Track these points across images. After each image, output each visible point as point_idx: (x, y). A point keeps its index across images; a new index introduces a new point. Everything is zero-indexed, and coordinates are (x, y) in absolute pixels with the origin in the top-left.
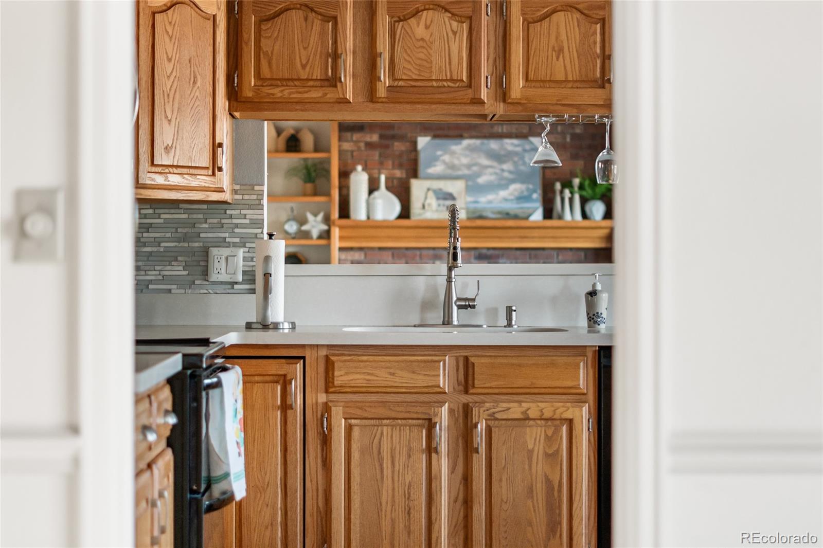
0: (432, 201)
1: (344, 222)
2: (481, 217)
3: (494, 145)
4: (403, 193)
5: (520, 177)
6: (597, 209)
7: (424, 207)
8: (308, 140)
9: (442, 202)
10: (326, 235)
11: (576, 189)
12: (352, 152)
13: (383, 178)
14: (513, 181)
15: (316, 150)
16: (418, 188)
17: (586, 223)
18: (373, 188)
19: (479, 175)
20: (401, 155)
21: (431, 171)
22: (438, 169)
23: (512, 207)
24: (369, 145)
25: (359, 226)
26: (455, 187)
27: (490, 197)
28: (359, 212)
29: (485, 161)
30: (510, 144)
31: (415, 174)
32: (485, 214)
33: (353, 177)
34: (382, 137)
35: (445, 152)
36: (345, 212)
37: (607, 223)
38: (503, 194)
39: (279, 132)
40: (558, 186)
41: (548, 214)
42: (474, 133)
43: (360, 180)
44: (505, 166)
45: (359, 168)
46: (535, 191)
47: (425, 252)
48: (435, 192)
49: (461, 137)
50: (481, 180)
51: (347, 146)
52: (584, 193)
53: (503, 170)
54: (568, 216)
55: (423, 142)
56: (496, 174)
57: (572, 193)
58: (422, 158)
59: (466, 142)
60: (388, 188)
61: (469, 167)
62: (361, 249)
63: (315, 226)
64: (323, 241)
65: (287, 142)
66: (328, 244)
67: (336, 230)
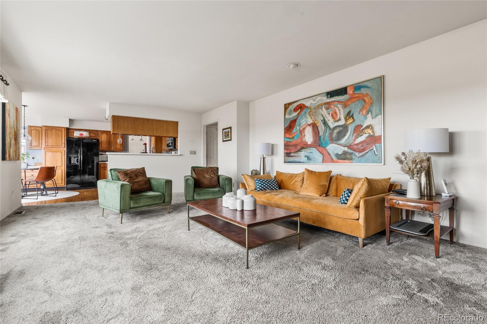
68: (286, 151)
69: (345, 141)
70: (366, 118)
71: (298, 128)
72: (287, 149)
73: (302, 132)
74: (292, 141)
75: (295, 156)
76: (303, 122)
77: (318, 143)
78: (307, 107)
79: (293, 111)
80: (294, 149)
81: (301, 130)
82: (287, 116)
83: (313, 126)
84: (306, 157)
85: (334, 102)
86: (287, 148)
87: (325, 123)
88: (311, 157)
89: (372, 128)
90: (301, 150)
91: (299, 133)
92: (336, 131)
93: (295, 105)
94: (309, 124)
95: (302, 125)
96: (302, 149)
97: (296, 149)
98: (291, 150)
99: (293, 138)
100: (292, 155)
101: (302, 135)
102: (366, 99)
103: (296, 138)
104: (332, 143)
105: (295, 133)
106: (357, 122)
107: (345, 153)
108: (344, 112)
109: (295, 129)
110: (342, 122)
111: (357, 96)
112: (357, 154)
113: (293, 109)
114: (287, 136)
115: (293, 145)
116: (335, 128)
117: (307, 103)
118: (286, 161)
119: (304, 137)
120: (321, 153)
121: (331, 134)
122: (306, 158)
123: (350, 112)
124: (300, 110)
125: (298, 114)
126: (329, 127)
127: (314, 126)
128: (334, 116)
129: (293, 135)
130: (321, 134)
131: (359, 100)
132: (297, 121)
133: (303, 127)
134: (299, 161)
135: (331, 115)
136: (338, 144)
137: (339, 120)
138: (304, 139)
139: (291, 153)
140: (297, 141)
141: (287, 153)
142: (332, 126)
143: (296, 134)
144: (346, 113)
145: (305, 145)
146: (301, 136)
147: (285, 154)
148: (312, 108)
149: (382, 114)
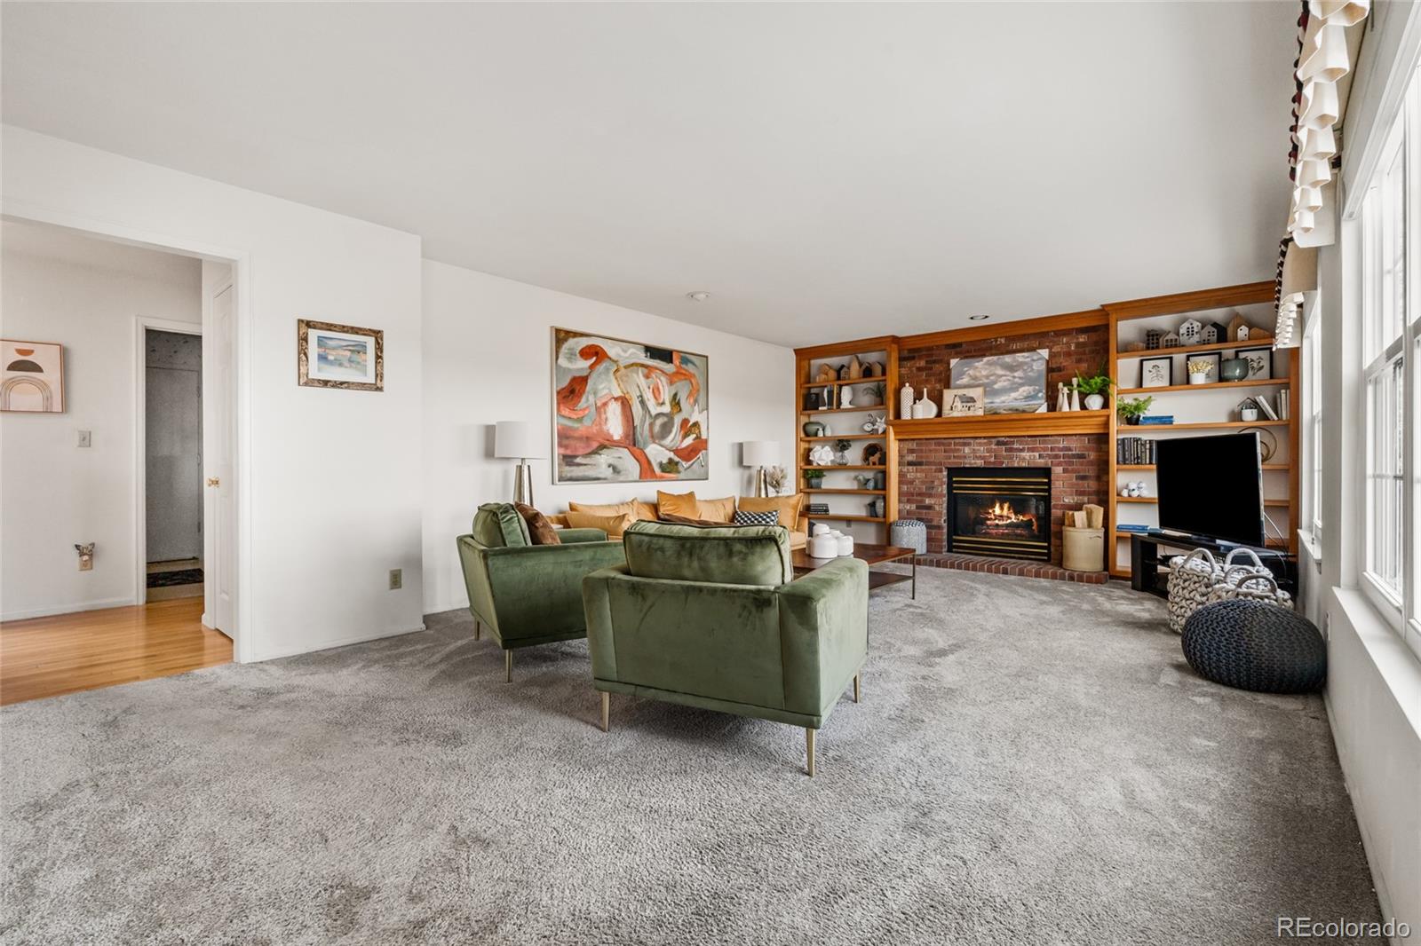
0: (958, 404)
1: (897, 421)
2: (995, 413)
3: (1008, 359)
4: (938, 400)
5: (1028, 381)
6: (1095, 402)
7: (952, 407)
8: (878, 370)
9: (965, 404)
10: (884, 432)
11: (1075, 386)
12: (907, 374)
13: (925, 390)
14: (1022, 385)
15: (882, 375)
16: (948, 395)
17: (1084, 413)
18: (918, 397)
19: (995, 383)
20: (941, 373)
21: (958, 382)
22: (965, 380)
23: (1021, 405)
24: (919, 369)
25: (908, 424)
26: (976, 393)
27: (1003, 398)
28: (906, 415)
29: (1000, 372)
30: (1020, 357)
31: (948, 386)
32: (998, 411)
33: (904, 392)
34: (927, 362)
35: (970, 368)
36: (898, 415)
37: (1105, 412)
38: (1014, 395)
39: (861, 365)
40: (1061, 385)
41: (1053, 406)
42: (994, 352)
43: (908, 392)
44: (1016, 374)
45: (907, 385)
46: (1040, 391)
47: (957, 441)
48: (960, 397)
49: (984, 356)
50: (996, 386)
51: (903, 371)
52: (1082, 389)
53: (1014, 377)
54: (1066, 408)
55: (953, 362)
56: (1009, 380)
57: (1069, 389)
58: (953, 373)
59: (985, 359)
60: (929, 398)
61: (987, 377)
62: (913, 440)
63: (881, 426)
64: (883, 436)
65: (864, 371)
66: (885, 437)
67: (891, 428)
68: (562, 451)
69: (672, 441)
70: (693, 411)
71: (591, 398)
72: (566, 447)
73: (601, 409)
74: (578, 428)
75: (585, 465)
76: (603, 388)
77: (631, 441)
78: (610, 358)
79: (578, 355)
80: (584, 448)
81: (599, 404)
82: (563, 362)
83: (622, 403)
84: (609, 466)
85: (657, 368)
86: (565, 442)
87: (642, 402)
88: (619, 467)
89: (699, 428)
90: (600, 452)
91: (593, 409)
92: (659, 422)
93: (584, 342)
94: (615, 396)
95: (600, 395)
96: (601, 450)
97: (588, 447)
98: (576, 449)
99: (580, 420)
100: (578, 460)
101: (600, 417)
102: (693, 381)
103: (587, 422)
104: (654, 442)
105: (585, 409)
106: (684, 415)
107: (671, 461)
108: (669, 392)
109: (584, 399)
110: (667, 409)
111: (684, 372)
112: (684, 463)
113: (580, 348)
114: (566, 412)
115: (580, 439)
116: (659, 415)
117: (612, 350)
118: (563, 475)
119: (606, 423)
120: (638, 460)
121: (651, 425)
122: (611, 468)
123: (675, 395)
124: (595, 358)
125: (592, 367)
126: (649, 412)
127: (625, 402)
128: (656, 392)
129: (581, 414)
130: (637, 422)
131: (686, 379)
132: (589, 381)
133: (604, 400)
134: (594, 476)
135: (651, 390)
136: (662, 446)
137: (663, 403)
138: (605, 428)
139: (576, 457)
140: (590, 430)
141: (565, 457)
142: (654, 412)
143: (587, 412)
144: (672, 395)
145: (608, 440)
146: (598, 419)
147: (561, 457)
148: (622, 364)
149: (707, 409)
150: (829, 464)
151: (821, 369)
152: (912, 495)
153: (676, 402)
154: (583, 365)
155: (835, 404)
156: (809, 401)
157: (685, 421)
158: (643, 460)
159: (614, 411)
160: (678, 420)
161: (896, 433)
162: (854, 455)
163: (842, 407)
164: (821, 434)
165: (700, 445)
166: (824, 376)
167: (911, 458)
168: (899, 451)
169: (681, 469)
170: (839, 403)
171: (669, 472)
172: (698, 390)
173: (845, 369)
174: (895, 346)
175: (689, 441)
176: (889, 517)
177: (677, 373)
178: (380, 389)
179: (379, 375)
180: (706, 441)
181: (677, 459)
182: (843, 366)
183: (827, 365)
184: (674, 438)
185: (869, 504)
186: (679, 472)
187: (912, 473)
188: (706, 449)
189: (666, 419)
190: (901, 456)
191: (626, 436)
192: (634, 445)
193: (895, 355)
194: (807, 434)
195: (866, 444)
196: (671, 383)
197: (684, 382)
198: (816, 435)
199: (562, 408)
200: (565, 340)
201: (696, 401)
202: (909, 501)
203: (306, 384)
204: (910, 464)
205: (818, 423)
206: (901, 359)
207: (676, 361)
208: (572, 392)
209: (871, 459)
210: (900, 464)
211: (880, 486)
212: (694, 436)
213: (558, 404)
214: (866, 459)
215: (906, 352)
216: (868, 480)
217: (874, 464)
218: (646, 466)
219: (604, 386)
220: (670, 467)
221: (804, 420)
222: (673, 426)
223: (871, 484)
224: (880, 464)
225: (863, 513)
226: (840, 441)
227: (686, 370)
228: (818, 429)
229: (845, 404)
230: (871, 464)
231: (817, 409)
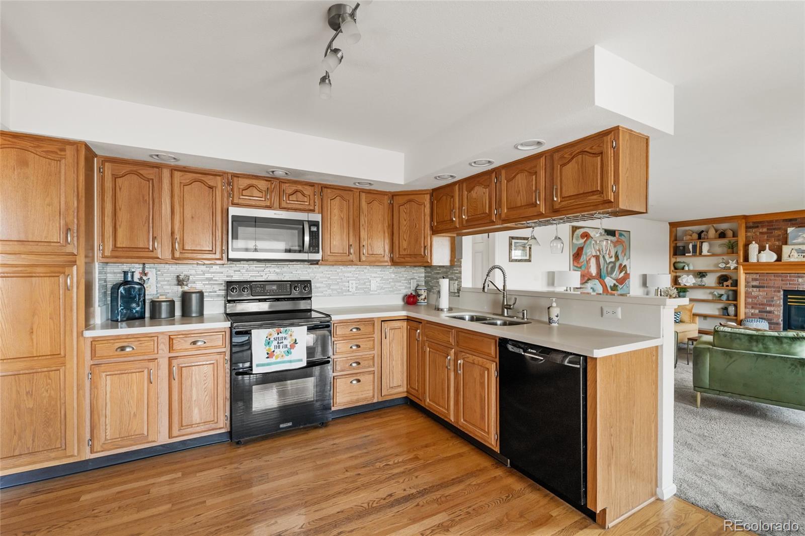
0: (795, 254)
1: (745, 263)
4: (778, 251)
7: (789, 256)
8: (730, 233)
9: (800, 254)
10: (736, 268)
12: (753, 236)
13: (767, 245)
15: (734, 237)
16: (786, 249)
18: (762, 249)
20: (780, 236)
21: (795, 241)
22: (799, 240)
24: (762, 233)
25: (753, 264)
28: (753, 258)
31: (785, 243)
33: (751, 246)
34: (768, 229)
36: (746, 259)
39: (716, 231)
43: (754, 248)
45: (753, 242)
47: (792, 275)
48: (797, 250)
51: (749, 234)
55: (791, 230)
58: (790, 236)
60: (771, 250)
62: (757, 273)
63: (732, 265)
64: (735, 271)
65: (719, 235)
66: (737, 272)
67: (741, 266)
70: (624, 259)
71: (585, 257)
73: (588, 262)
74: (580, 271)
75: (583, 288)
77: (599, 276)
78: (592, 237)
79: (580, 237)
81: (587, 260)
82: (574, 241)
83: (596, 258)
84: (591, 288)
85: (609, 240)
87: (604, 257)
88: (595, 289)
89: (626, 268)
90: (588, 282)
91: (585, 262)
92: (610, 266)
93: (582, 231)
94: (594, 255)
95: (588, 255)
97: (584, 280)
99: (581, 267)
101: (588, 265)
102: (624, 244)
103: (583, 268)
104: (608, 276)
105: (582, 262)
106: (620, 262)
107: (615, 285)
109: (582, 258)
110: (613, 259)
112: (620, 286)
113: (581, 234)
114: (576, 264)
116: (610, 262)
117: (593, 234)
119: (590, 268)
120: (602, 285)
121: (607, 268)
123: (617, 252)
124: (586, 238)
125: (585, 242)
126: (606, 261)
128: (609, 251)
129: (581, 265)
130: (602, 267)
131: (621, 244)
132: (584, 249)
133: (589, 257)
136: (611, 278)
137: (612, 257)
138: (590, 270)
140: (584, 272)
142: (608, 262)
144: (615, 252)
145: (591, 276)
149: (630, 258)
150: (692, 285)
151: (685, 233)
152: (756, 304)
153: (617, 257)
154: (582, 241)
155: (698, 252)
156: (678, 250)
157: (621, 265)
158: (604, 285)
159: (593, 262)
160: (617, 264)
161: (744, 269)
162: (711, 280)
163: (702, 254)
164: (686, 268)
165: (627, 276)
166: (689, 237)
167: (755, 283)
168: (745, 279)
169: (619, 289)
170: (701, 251)
171: (614, 291)
172: (626, 249)
173: (704, 233)
174: (744, 220)
175: (622, 274)
176: (740, 317)
177: (617, 241)
178: (530, 261)
179: (530, 255)
180: (629, 274)
181: (617, 284)
182: (703, 231)
183: (691, 231)
184: (616, 274)
185: (722, 308)
186: (618, 290)
187: (755, 292)
188: (629, 278)
189: (613, 265)
190: (747, 282)
191: (597, 273)
192: (600, 278)
193: (744, 225)
194: (676, 268)
195: (719, 274)
196: (615, 246)
197: (620, 246)
198: (683, 268)
199: (574, 262)
200: (576, 230)
201: (625, 255)
202: (752, 308)
203: (511, 261)
204: (753, 287)
205: (684, 262)
206: (747, 228)
207: (617, 235)
208: (578, 254)
209: (725, 283)
210: (746, 286)
211: (731, 298)
212: (624, 272)
213: (573, 260)
214: (719, 283)
215: (751, 223)
216: (722, 295)
217: (727, 286)
218: (605, 287)
219: (590, 251)
220: (614, 288)
221: (673, 260)
222: (615, 268)
223: (724, 298)
224: (731, 286)
225: (717, 313)
226: (700, 273)
227: (621, 240)
228: (685, 266)
229: (705, 252)
230: (725, 286)
231: (685, 255)
